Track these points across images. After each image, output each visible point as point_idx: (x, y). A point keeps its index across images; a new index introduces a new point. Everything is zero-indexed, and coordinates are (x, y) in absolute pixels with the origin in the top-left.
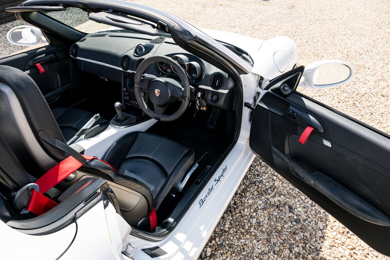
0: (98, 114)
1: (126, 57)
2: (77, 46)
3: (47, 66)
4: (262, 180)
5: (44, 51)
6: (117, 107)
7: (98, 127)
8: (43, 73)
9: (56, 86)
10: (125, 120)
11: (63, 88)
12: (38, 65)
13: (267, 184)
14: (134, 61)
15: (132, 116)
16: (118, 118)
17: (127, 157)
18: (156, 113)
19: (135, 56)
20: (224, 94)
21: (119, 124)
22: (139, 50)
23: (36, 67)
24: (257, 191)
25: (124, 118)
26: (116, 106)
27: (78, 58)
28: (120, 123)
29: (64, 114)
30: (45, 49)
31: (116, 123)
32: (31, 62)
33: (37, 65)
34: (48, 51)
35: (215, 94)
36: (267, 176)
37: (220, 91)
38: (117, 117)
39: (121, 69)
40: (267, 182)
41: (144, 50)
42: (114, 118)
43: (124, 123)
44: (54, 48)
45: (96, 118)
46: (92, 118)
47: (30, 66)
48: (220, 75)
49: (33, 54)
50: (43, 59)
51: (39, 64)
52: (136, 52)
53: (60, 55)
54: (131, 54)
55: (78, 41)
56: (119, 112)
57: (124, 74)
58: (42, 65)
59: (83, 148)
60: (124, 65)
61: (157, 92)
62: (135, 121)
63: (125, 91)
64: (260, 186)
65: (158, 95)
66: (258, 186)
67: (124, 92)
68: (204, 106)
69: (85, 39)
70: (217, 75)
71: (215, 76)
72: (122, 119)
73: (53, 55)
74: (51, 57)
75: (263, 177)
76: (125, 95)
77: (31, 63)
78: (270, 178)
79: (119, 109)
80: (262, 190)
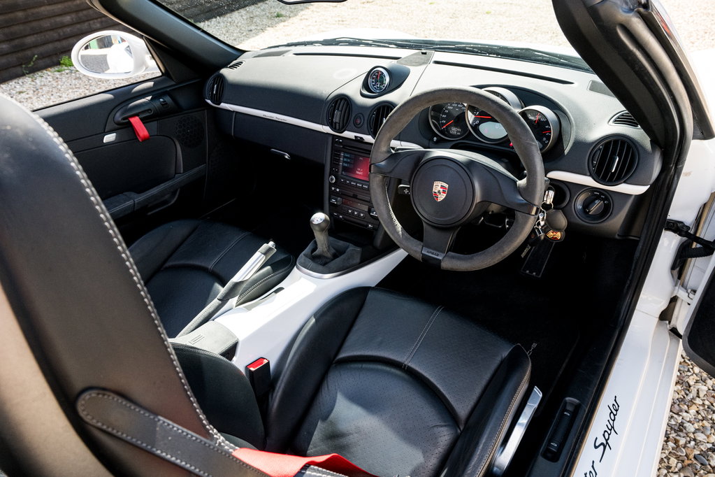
0: (271, 244)
1: (343, 101)
2: (222, 77)
3: (154, 124)
4: (682, 424)
5: (149, 88)
6: (319, 225)
7: (268, 273)
8: (145, 139)
9: (172, 170)
10: (335, 256)
11: (187, 174)
12: (136, 121)
13: (700, 437)
14: (363, 108)
15: (352, 247)
16: (317, 252)
17: (342, 355)
18: (428, 246)
19: (363, 95)
20: (630, 195)
21: (321, 268)
22: (373, 82)
23: (130, 125)
24: (677, 457)
25: (333, 251)
26: (315, 222)
27: (223, 105)
28: (322, 264)
29: (188, 236)
30: (151, 84)
31: (311, 264)
32: (118, 114)
33: (133, 120)
34: (158, 89)
35: (598, 198)
36: (693, 411)
37: (623, 188)
38: (315, 249)
39: (326, 129)
40: (697, 430)
41: (387, 79)
42: (307, 250)
43: (333, 264)
44: (173, 83)
45: (265, 254)
46: (257, 254)
47: (118, 124)
48: (623, 143)
49: (124, 96)
50: (146, 108)
51: (137, 118)
52: (366, 85)
53: (183, 100)
54: (354, 90)
55: (225, 66)
56: (321, 238)
57: (334, 142)
58: (144, 120)
59: (233, 336)
60: (336, 119)
61: (439, 188)
62: (358, 260)
63: (335, 185)
64: (682, 441)
65: (442, 197)
66: (676, 442)
67: (331, 185)
68: (557, 230)
69: (240, 63)
70: (614, 144)
71: (607, 146)
72: (329, 255)
73: (168, 99)
74: (165, 104)
75: (684, 414)
76: (332, 193)
77: (119, 117)
78: (704, 419)
79: (322, 230)
80: (691, 456)
